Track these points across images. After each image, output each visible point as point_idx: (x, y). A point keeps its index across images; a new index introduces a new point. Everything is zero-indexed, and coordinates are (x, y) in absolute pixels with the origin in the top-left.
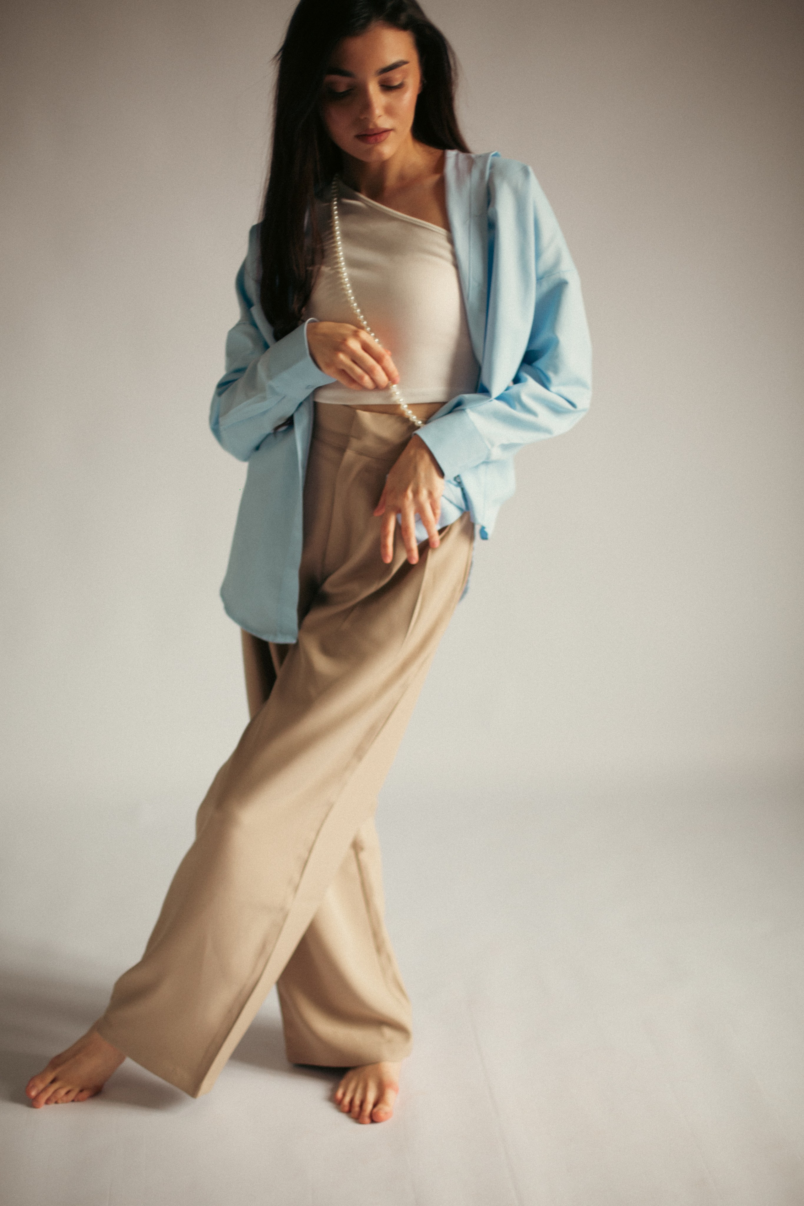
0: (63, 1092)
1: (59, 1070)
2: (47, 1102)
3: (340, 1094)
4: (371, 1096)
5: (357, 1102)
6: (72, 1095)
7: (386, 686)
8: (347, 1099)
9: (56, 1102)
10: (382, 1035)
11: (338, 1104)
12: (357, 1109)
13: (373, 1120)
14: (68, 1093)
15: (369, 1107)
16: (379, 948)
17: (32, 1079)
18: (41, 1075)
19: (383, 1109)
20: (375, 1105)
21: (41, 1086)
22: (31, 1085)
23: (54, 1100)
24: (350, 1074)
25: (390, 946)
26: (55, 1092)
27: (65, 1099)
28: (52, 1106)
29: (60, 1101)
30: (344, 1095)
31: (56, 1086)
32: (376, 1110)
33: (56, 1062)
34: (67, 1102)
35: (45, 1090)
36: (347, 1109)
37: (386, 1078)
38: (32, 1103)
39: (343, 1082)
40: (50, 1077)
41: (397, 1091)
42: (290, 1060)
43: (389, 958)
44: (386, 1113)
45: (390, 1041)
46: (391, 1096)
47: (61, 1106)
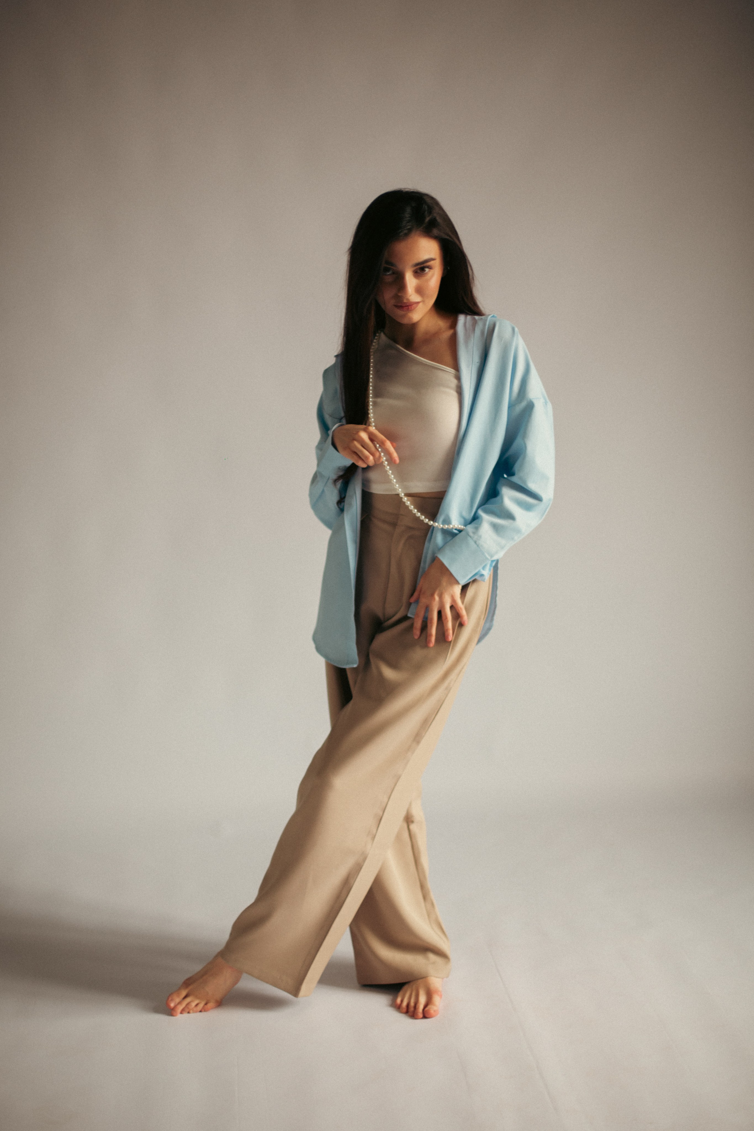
0: (193, 1004)
1: (191, 987)
2: (181, 1013)
3: (399, 1000)
4: (423, 999)
5: (412, 1004)
6: (201, 1006)
7: (435, 687)
8: (405, 1004)
9: (189, 1013)
10: (427, 958)
11: (397, 1007)
12: (412, 1009)
13: (425, 1017)
14: (197, 1005)
15: (421, 1007)
16: (425, 896)
17: (171, 995)
18: (177, 992)
19: (432, 1009)
20: (426, 1006)
21: (178, 1000)
22: (170, 999)
23: (187, 1011)
24: (406, 987)
25: (433, 895)
26: (188, 1004)
27: (195, 1009)
28: (185, 1015)
29: (191, 1011)
30: (402, 1001)
31: (188, 1000)
32: (427, 1009)
33: (188, 983)
34: (196, 1012)
35: (180, 1003)
36: (405, 1010)
37: (432, 987)
38: (170, 1012)
39: (401, 993)
40: (184, 993)
41: (441, 996)
42: (359, 982)
43: (433, 904)
44: (434, 1011)
45: (434, 963)
46: (437, 999)
47: (192, 1015)
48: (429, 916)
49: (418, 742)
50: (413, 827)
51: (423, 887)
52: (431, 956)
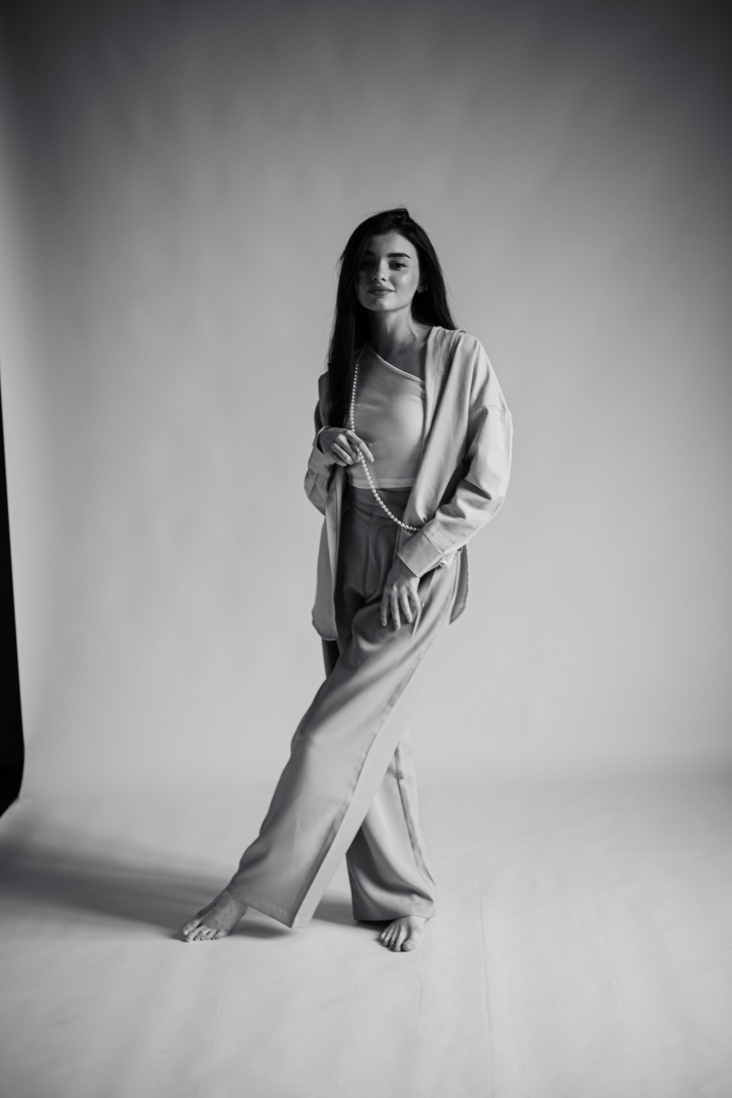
0: (205, 932)
1: (203, 918)
2: (194, 940)
3: (384, 936)
4: (403, 935)
5: (393, 939)
6: (212, 934)
8: (387, 939)
9: (201, 940)
10: (412, 900)
11: (381, 941)
12: (392, 943)
13: (403, 949)
14: (208, 934)
15: (400, 942)
17: (186, 924)
18: (192, 921)
19: (410, 943)
20: (405, 941)
21: (191, 929)
22: (185, 928)
23: (200, 938)
24: (391, 924)
25: (421, 843)
26: (200, 933)
27: (206, 936)
28: (198, 941)
29: (203, 939)
30: (386, 936)
31: (200, 929)
32: (405, 943)
33: (200, 914)
34: (208, 939)
35: (193, 931)
36: (386, 944)
37: (413, 925)
38: (184, 939)
39: (386, 930)
40: (197, 923)
41: (420, 933)
44: (412, 945)
45: (418, 904)
46: (415, 935)
47: (204, 942)
48: (417, 862)
49: (392, 705)
50: (401, 782)
51: (411, 836)
52: (416, 898)
